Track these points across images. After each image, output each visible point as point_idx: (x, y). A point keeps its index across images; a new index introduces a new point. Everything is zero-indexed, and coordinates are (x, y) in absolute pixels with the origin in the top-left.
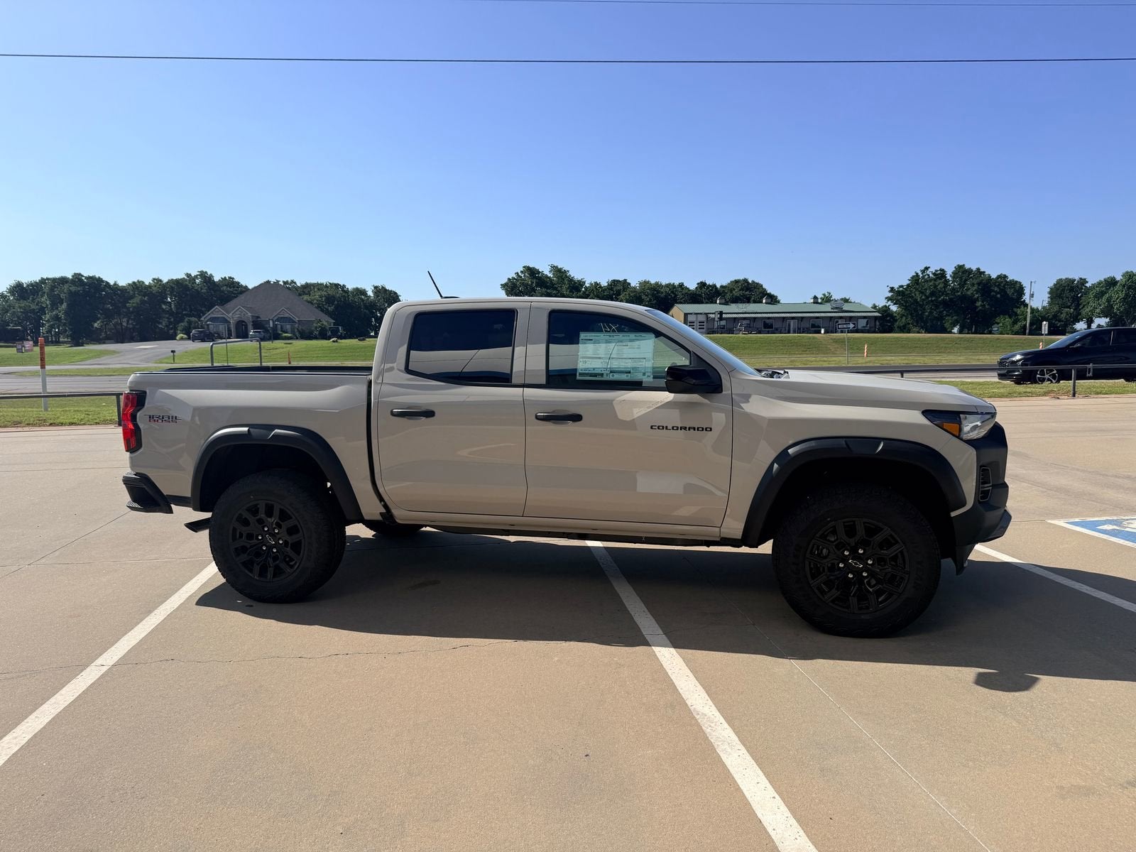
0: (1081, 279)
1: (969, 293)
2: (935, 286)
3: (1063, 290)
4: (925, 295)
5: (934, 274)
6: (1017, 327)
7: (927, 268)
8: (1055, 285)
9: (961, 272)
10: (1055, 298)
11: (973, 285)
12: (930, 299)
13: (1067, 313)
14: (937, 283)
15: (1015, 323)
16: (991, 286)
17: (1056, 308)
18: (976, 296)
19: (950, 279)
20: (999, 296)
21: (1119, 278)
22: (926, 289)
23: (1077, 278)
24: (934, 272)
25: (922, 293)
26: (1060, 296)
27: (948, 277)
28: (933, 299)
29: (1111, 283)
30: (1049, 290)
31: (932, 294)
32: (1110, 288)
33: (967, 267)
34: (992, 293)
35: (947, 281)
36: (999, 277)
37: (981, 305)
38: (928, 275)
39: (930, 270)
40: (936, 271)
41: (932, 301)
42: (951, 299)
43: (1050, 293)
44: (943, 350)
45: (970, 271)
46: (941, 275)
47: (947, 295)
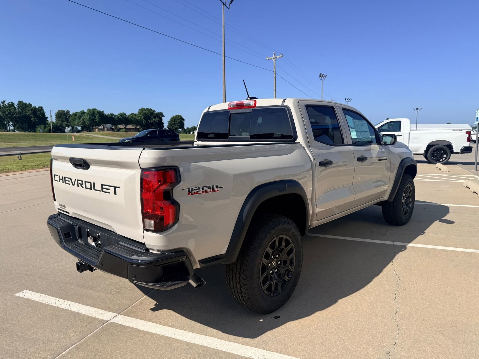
0: (67, 111)
1: (27, 114)
2: (10, 110)
3: (61, 115)
4: (5, 114)
5: (8, 104)
6: (46, 130)
7: (4, 101)
8: (57, 112)
9: (21, 103)
10: (58, 118)
11: (29, 110)
12: (8, 116)
13: (65, 124)
14: (11, 109)
15: (45, 128)
16: (37, 111)
17: (60, 122)
18: (31, 115)
19: (17, 107)
20: (41, 116)
21: (86, 111)
22: (6, 111)
23: (66, 110)
24: (8, 103)
25: (4, 113)
26: (60, 117)
27: (16, 106)
28: (10, 116)
29: (83, 113)
30: (55, 114)
31: (9, 113)
32: (83, 115)
33: (24, 102)
34: (38, 115)
35: (15, 108)
36: (39, 107)
37: (34, 120)
38: (5, 104)
39: (6, 102)
40: (9, 103)
41: (9, 117)
42: (19, 116)
43: (56, 116)
44: (22, 140)
45: (25, 104)
46: (12, 105)
47: (16, 114)
